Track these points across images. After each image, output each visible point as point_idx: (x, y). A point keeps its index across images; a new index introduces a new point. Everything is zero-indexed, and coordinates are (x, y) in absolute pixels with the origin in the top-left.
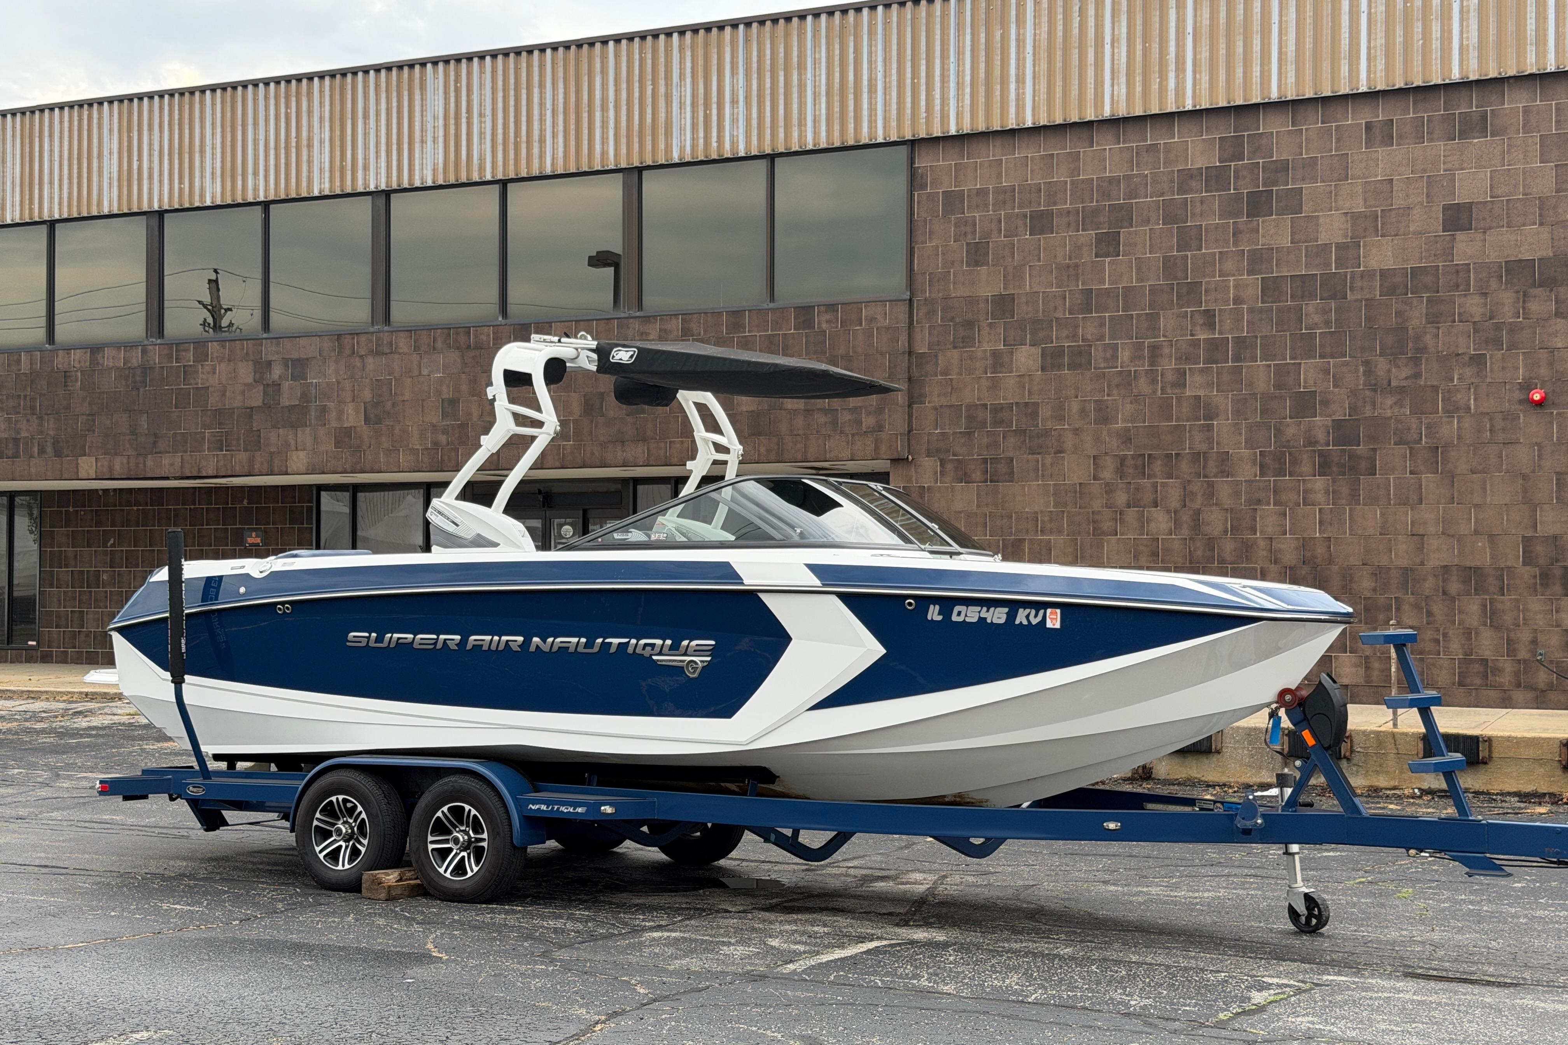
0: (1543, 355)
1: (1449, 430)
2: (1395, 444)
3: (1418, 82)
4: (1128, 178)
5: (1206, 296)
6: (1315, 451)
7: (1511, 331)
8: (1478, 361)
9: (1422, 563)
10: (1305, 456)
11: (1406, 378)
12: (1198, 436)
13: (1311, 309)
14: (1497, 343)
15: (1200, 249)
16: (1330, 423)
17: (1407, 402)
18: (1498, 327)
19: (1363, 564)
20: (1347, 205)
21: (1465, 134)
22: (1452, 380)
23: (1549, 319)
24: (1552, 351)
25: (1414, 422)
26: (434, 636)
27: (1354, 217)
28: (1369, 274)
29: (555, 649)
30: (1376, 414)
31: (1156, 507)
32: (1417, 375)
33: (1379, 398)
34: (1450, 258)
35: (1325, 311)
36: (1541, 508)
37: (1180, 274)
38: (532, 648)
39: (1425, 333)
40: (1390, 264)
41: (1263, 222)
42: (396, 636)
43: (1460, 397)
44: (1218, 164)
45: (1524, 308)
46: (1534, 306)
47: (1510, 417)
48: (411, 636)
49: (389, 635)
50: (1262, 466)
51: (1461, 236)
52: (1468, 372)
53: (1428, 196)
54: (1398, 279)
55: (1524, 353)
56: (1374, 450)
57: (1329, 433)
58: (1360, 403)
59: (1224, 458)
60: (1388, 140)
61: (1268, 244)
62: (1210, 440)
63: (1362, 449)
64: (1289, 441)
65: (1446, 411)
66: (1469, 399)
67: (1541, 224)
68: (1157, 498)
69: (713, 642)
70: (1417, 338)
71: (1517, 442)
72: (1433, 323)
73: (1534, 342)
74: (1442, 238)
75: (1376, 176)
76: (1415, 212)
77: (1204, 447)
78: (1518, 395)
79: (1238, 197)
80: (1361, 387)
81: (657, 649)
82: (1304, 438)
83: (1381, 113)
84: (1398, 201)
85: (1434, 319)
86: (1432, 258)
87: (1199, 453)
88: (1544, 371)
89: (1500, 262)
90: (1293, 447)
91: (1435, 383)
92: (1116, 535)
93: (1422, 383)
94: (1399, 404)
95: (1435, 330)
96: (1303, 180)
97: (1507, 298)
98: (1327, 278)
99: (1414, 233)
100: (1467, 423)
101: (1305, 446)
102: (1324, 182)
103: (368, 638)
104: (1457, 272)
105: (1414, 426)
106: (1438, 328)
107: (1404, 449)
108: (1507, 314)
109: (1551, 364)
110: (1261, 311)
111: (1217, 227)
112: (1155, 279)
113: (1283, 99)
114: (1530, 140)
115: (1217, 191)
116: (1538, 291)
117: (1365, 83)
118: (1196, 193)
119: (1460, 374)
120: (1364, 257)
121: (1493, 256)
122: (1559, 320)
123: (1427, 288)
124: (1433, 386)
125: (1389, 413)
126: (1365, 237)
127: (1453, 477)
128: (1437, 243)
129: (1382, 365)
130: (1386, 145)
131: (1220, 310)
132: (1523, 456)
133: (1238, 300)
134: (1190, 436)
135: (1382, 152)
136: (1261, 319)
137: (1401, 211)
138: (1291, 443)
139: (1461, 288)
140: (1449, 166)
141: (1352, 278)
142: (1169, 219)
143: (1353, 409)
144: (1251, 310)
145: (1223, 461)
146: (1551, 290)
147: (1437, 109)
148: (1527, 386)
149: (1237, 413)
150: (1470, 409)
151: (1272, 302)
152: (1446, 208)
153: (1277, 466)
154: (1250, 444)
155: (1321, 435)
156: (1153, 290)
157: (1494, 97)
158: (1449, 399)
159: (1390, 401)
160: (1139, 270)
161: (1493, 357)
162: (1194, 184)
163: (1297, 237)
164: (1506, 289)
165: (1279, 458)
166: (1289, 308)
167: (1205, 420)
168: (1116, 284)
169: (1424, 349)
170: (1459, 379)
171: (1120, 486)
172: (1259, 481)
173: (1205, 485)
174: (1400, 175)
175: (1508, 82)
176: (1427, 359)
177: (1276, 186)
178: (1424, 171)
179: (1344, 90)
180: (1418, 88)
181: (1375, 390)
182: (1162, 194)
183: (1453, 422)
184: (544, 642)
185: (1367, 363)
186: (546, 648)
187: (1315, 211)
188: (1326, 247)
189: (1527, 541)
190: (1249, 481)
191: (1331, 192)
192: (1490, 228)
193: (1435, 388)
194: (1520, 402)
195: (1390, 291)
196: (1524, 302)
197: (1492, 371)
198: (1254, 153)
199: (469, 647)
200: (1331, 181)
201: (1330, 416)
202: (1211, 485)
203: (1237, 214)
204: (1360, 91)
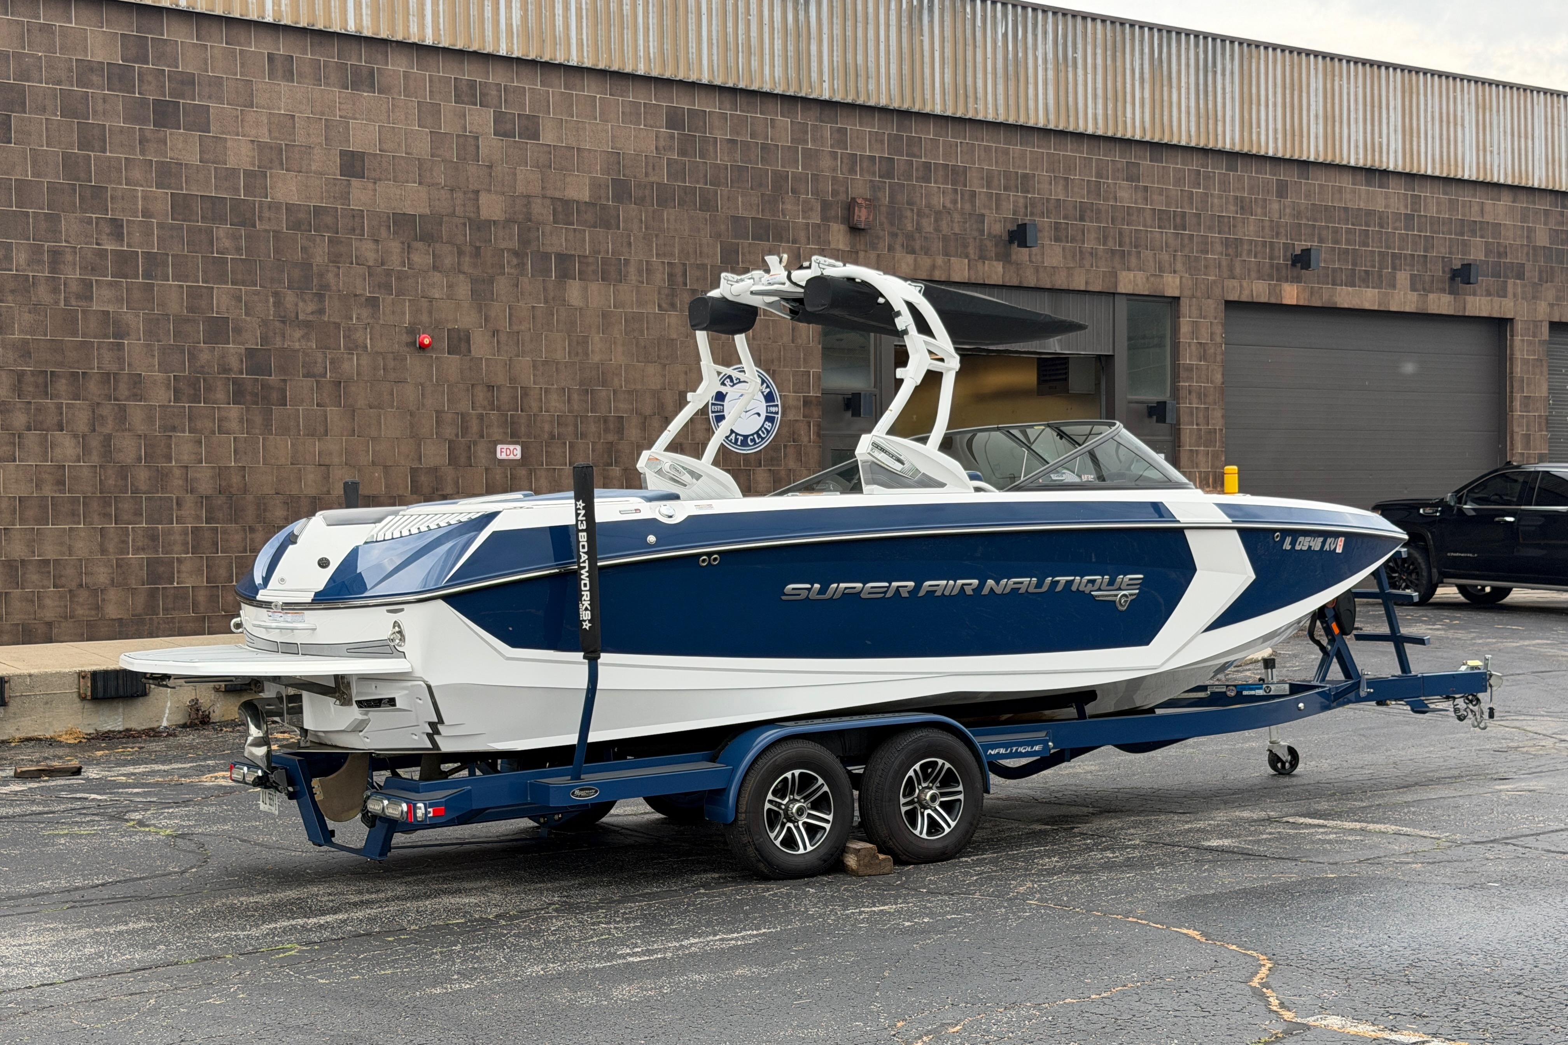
0: (424, 303)
1: (350, 365)
2: (304, 376)
3: (320, 26)
4: (18, 56)
5: (112, 203)
6: (228, 379)
7: (399, 279)
8: (373, 303)
9: (328, 493)
10: (219, 383)
11: (312, 313)
12: (107, 356)
13: (222, 234)
14: (388, 288)
15: (104, 151)
16: (243, 351)
17: (313, 336)
18: (388, 273)
19: (277, 493)
20: (253, 132)
21: (356, 86)
22: (351, 319)
23: (426, 272)
24: (431, 300)
25: (319, 356)
26: (886, 584)
27: (261, 147)
28: (275, 206)
29: (1008, 590)
30: (286, 346)
31: (62, 430)
32: (321, 311)
33: (288, 331)
34: (347, 202)
35: (235, 238)
36: (425, 443)
37: (82, 175)
38: (986, 591)
39: (328, 271)
40: (295, 200)
41: (170, 134)
42: (842, 585)
43: (358, 335)
44: (121, 62)
45: (408, 259)
46: (416, 258)
47: (399, 358)
48: (860, 585)
49: (835, 585)
50: (176, 391)
51: (355, 182)
52: (365, 313)
53: (326, 139)
54: (301, 215)
55: (409, 300)
56: (285, 381)
57: (242, 361)
58: (271, 334)
59: (137, 380)
60: (289, 76)
61: (177, 159)
62: (120, 360)
63: (273, 379)
64: (203, 367)
65: (346, 348)
66: (366, 339)
67: (420, 183)
68: (62, 420)
69: (1141, 576)
70: (321, 275)
71: (405, 381)
72: (334, 262)
73: (417, 290)
74: (339, 183)
75: (279, 109)
76: (315, 151)
77: (114, 368)
78: (405, 338)
79: (144, 102)
80: (272, 318)
81: (1096, 586)
82: (219, 365)
83: (282, 47)
84: (300, 139)
85: (335, 259)
86: (332, 200)
87: (108, 374)
88: (425, 318)
89: (388, 213)
90: (208, 373)
91: (337, 321)
92: (14, 461)
93: (326, 319)
94: (306, 337)
95: (336, 270)
96: (210, 97)
97: (395, 246)
98: (236, 204)
99: (315, 173)
100: (365, 361)
101: (219, 373)
102: (230, 104)
103: (809, 590)
104: (354, 216)
105: (320, 360)
106: (339, 268)
107: (310, 382)
108: (395, 262)
109: (430, 313)
110: (172, 227)
111: (122, 131)
112: (54, 176)
113: (191, 10)
114: (410, 104)
115: (120, 91)
116: (420, 245)
117: (271, 14)
118: (98, 88)
119: (359, 314)
120: (271, 188)
121: (382, 206)
122: (436, 273)
123: (327, 228)
124: (335, 323)
125: (297, 346)
126: (271, 168)
127: (354, 411)
128: (335, 185)
129: (290, 298)
130: (288, 81)
131: (128, 221)
132: (410, 393)
133: (146, 213)
134: (98, 354)
135: (284, 86)
136: (172, 237)
137: (303, 149)
138: (206, 369)
139: (357, 232)
140: (344, 113)
141: (261, 207)
142: (68, 111)
143: (265, 339)
144: (161, 226)
145: (135, 383)
146: (429, 245)
147: (330, 56)
148: (412, 331)
149: (150, 333)
150: (366, 347)
151: (185, 221)
152: (343, 153)
153: (192, 392)
154: (164, 367)
155: (234, 363)
156: (52, 187)
157: (379, 57)
158: (349, 337)
159: (298, 334)
160: (34, 163)
161: (386, 301)
162: (95, 78)
163: (206, 156)
164: (394, 239)
165: (194, 384)
166: (200, 230)
167: (114, 338)
168: (8, 174)
169: (326, 287)
170: (357, 318)
171: (18, 406)
172: (173, 407)
173: (116, 408)
174: (301, 112)
175: (391, 46)
176: (330, 297)
177: (184, 99)
178: (323, 114)
179: (253, 16)
180: (320, 32)
181: (284, 322)
182: (59, 83)
183: (352, 359)
184: (998, 583)
185: (276, 294)
186: (998, 590)
187: (223, 133)
188: (234, 172)
189: (414, 471)
190: (163, 406)
191: (237, 117)
192: (380, 180)
193: (337, 326)
194: (408, 344)
195: (296, 225)
196: (408, 253)
197: (384, 313)
198: (159, 59)
199: (922, 593)
200: (238, 105)
201: (243, 344)
202: (123, 409)
203: (144, 121)
204: (266, 20)
